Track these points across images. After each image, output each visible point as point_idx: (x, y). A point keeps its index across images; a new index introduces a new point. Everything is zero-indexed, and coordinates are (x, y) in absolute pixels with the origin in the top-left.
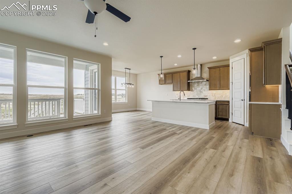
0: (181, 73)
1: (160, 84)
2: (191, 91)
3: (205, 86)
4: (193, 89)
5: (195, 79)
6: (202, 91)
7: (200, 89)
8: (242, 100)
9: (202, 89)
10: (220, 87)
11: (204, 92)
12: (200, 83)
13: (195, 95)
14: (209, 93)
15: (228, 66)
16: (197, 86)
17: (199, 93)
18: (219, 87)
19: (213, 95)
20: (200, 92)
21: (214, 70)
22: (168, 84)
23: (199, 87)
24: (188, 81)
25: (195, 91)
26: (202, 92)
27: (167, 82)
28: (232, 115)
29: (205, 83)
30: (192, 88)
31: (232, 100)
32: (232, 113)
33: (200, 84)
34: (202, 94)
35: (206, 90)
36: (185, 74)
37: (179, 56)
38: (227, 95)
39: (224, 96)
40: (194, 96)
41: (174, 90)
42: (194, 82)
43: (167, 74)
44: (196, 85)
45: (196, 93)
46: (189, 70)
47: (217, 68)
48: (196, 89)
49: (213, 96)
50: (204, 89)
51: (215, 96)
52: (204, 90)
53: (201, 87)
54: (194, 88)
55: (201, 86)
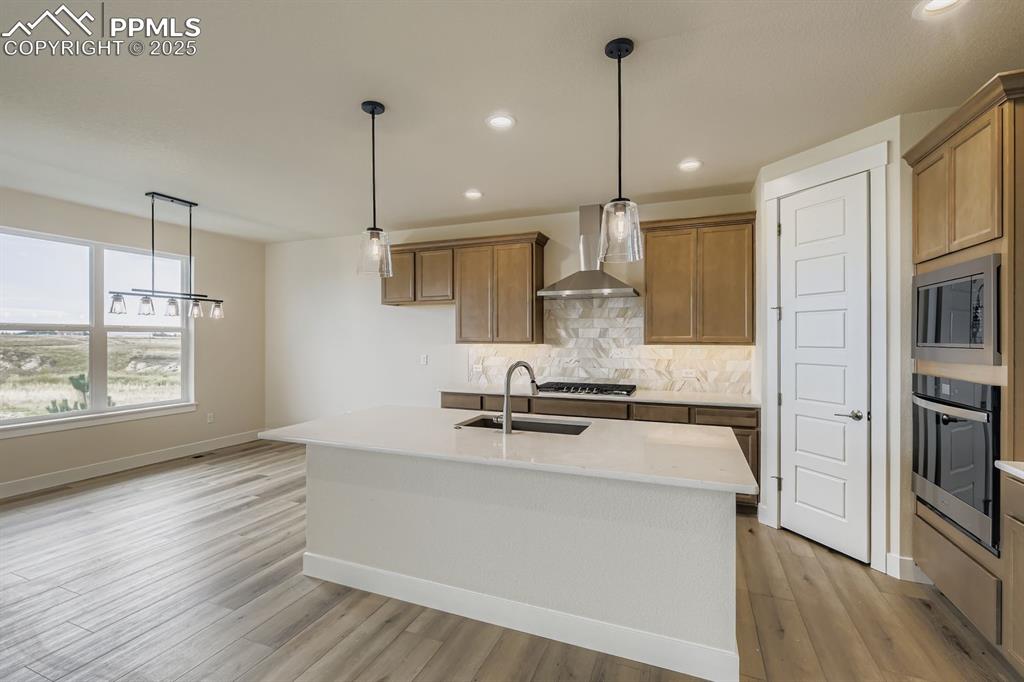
0: (499, 247)
1: (386, 300)
2: (547, 343)
3: (621, 320)
4: (563, 333)
5: (572, 281)
6: (604, 346)
7: (594, 333)
8: (858, 417)
9: (603, 333)
10: (699, 327)
11: (615, 352)
12: (596, 302)
13: (571, 365)
14: (639, 359)
15: (748, 219)
16: (581, 317)
17: (591, 355)
18: (696, 331)
19: (662, 368)
20: (595, 349)
21: (671, 238)
22: (431, 301)
23: (592, 326)
24: (540, 293)
25: (571, 344)
26: (603, 350)
27: (427, 291)
28: (780, 489)
29: (619, 304)
30: (557, 327)
31: (780, 404)
32: (780, 480)
33: (596, 311)
34: (604, 360)
35: (627, 341)
36: (522, 253)
37: (501, 121)
38: (729, 368)
39: (712, 375)
40: (565, 369)
41: (461, 339)
42: (569, 298)
43: (428, 249)
44: (574, 315)
45: (575, 356)
46: (540, 234)
47: (685, 226)
48: (577, 336)
49: (659, 373)
50: (613, 333)
51: (670, 373)
52: (614, 339)
53: (599, 324)
54: (566, 329)
55: (599, 317)
